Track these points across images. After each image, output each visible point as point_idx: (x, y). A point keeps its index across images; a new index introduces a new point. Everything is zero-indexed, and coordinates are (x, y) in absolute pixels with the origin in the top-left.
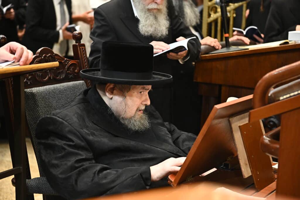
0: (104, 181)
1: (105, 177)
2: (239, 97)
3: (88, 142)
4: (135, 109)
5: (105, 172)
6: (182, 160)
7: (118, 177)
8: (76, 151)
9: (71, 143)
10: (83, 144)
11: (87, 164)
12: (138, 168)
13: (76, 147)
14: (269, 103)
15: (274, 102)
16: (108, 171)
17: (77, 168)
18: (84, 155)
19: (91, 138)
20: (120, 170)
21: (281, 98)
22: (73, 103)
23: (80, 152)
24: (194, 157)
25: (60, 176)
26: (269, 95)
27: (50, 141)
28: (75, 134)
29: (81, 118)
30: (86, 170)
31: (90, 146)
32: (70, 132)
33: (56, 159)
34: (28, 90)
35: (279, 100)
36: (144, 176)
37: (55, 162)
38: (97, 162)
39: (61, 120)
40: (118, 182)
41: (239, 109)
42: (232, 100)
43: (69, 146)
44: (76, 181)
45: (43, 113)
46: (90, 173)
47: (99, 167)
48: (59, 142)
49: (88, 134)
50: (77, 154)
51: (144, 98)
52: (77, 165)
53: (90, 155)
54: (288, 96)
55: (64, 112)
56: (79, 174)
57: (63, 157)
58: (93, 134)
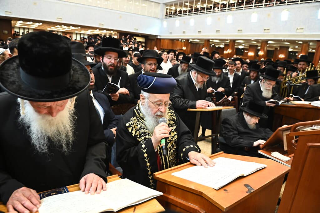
2: (288, 125)
4: (253, 123)
27: (226, 126)
41: (288, 128)
42: (285, 126)
51: (257, 120)
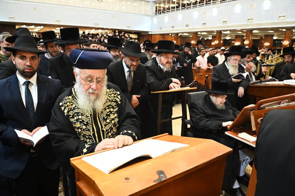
0: (208, 124)
1: (208, 123)
3: (204, 111)
5: (208, 122)
6: (232, 122)
7: (212, 124)
8: (200, 114)
9: (199, 111)
10: (203, 112)
11: (203, 118)
12: (219, 122)
13: (200, 112)
14: (261, 110)
15: (263, 109)
16: (209, 121)
17: (200, 119)
18: (202, 115)
19: (205, 111)
20: (213, 122)
21: (266, 108)
22: (202, 99)
23: (202, 114)
24: (236, 122)
25: (195, 120)
26: (261, 107)
28: (201, 109)
29: (203, 104)
30: (203, 120)
31: (205, 113)
32: (199, 108)
33: (194, 115)
34: (189, 93)
35: (265, 109)
36: (220, 125)
37: (194, 116)
38: (207, 118)
39: (197, 104)
40: (211, 125)
43: (199, 112)
44: (199, 123)
45: (192, 102)
46: (203, 122)
47: (207, 120)
48: (196, 110)
49: (204, 109)
50: (200, 115)
52: (200, 118)
53: (204, 116)
54: (268, 108)
55: (198, 101)
56: (201, 121)
57: (196, 115)
58: (206, 109)
